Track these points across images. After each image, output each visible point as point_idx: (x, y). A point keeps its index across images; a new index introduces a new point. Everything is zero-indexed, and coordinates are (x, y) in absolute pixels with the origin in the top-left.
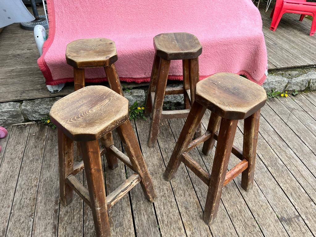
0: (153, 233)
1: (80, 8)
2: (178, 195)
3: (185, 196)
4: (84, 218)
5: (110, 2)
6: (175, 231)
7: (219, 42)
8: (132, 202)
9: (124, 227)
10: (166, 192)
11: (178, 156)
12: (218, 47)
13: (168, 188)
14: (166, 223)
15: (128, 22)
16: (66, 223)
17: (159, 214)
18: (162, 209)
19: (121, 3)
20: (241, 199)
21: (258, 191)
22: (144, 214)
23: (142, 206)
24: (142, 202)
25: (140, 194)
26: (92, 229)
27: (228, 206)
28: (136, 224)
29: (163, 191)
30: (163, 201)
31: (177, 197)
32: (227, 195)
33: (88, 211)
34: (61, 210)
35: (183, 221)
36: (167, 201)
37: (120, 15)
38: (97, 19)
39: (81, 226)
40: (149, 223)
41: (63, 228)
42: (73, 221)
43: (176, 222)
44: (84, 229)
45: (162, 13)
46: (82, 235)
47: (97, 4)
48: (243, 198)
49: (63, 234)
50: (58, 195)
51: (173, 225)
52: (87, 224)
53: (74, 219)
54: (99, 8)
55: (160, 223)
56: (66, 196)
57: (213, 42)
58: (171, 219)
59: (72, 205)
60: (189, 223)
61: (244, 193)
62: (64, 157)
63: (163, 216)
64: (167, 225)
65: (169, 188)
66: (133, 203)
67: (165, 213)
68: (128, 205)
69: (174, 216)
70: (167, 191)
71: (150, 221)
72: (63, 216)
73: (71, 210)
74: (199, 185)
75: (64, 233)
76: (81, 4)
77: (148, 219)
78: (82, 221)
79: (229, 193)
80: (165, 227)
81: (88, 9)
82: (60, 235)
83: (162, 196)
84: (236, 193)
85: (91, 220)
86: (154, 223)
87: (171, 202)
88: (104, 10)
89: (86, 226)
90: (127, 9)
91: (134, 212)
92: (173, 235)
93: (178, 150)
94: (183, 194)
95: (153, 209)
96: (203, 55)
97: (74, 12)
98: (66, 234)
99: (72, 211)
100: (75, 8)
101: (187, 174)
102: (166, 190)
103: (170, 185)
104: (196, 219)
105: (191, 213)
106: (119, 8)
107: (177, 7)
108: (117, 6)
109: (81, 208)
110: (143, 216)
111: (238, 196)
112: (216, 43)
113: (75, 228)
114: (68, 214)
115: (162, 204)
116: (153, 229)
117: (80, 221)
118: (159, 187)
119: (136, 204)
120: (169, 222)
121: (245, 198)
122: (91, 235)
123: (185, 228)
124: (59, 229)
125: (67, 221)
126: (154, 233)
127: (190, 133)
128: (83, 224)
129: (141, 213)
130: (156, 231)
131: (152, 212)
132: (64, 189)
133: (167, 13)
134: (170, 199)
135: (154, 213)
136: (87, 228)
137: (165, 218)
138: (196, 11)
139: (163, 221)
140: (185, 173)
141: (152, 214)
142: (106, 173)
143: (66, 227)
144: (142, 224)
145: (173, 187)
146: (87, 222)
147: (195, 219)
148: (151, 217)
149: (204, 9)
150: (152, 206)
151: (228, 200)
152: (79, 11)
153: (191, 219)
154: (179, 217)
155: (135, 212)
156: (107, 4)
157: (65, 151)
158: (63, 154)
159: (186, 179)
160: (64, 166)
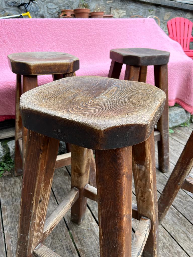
1: (9, 42)
2: (182, 241)
3: (190, 240)
5: (41, 36)
10: (164, 240)
11: (181, 183)
13: (164, 235)
19: (53, 38)
37: (52, 49)
45: (94, 48)
47: (27, 38)
54: (30, 42)
62: (36, 208)
70: (165, 238)
76: (9, 38)
81: (18, 42)
87: (179, 252)
88: (35, 43)
90: (59, 44)
93: (179, 174)
94: (186, 238)
100: (2, 42)
102: (163, 238)
103: (164, 229)
108: (48, 41)
134: (175, 249)
142: (71, 231)
145: (169, 231)
152: (7, 45)
156: (39, 38)
157: (39, 195)
158: (34, 204)
159: (178, 217)
160: (32, 229)
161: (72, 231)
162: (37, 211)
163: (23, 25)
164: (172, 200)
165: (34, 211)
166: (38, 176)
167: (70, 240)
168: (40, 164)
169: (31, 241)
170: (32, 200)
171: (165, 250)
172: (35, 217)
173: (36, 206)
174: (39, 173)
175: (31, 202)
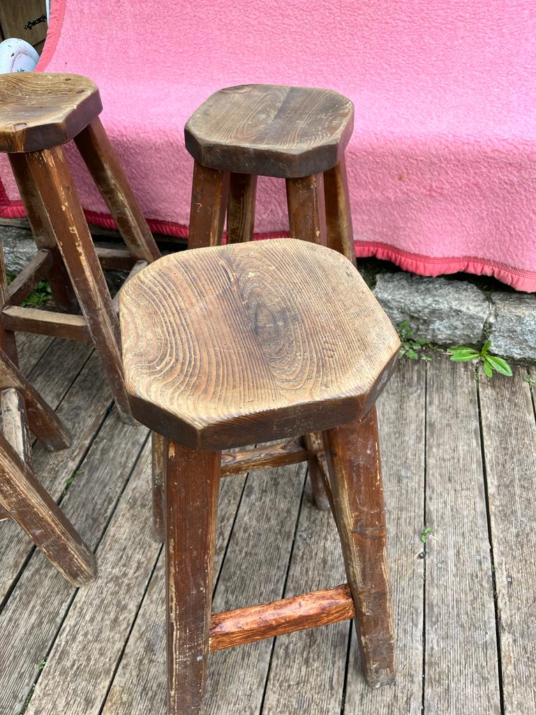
0: (16, 675)
2: (155, 597)
6: (72, 702)
7: (489, 150)
8: (32, 561)
10: (132, 572)
12: (484, 170)
13: (143, 563)
14: (69, 664)
15: (243, 54)
17: (68, 628)
18: (88, 618)
20: (332, 700)
21: (408, 702)
22: (34, 607)
23: (47, 582)
27: (275, 703)
29: (124, 566)
30: (104, 596)
31: (149, 602)
32: (296, 666)
35: (115, 682)
36: (115, 602)
37: (224, 31)
38: (161, 37)
40: (27, 640)
43: (94, 675)
45: (348, 37)
48: (344, 702)
51: (79, 680)
54: (174, 6)
55: (54, 656)
57: (466, 147)
58: (89, 659)
60: (125, 699)
61: (356, 687)
63: (74, 638)
64: (64, 672)
65: (147, 564)
66: (31, 564)
67: (86, 635)
68: (16, 565)
69: (101, 655)
70: (138, 568)
71: (32, 638)
74: (233, 593)
77: (33, 628)
79: (307, 662)
80: (57, 673)
81: (147, 6)
83: (112, 579)
84: (328, 673)
86: (38, 647)
87: (125, 607)
88: (185, 12)
90: (248, 17)
91: (15, 592)
92: (60, 708)
95: (65, 606)
96: (424, 187)
97: (110, 13)
101: (226, 542)
103: (156, 556)
104: (152, 699)
105: (153, 670)
106: (228, 12)
107: (401, 24)
108: (222, 5)
110: (27, 615)
111: (332, 688)
112: (476, 153)
115: (97, 602)
116: (24, 665)
118: (125, 549)
119: (37, 571)
120: (76, 667)
121: (347, 706)
123: (105, 708)
126: (21, 676)
129: (29, 602)
130: (27, 675)
131: (58, 614)
133: (364, 37)
134: (127, 597)
135: (59, 620)
137: (75, 648)
138: (461, 41)
139: (64, 653)
140: (221, 538)
141: (52, 621)
144: (9, 635)
147: (150, 694)
148: (45, 627)
149: (490, 38)
150: (68, 594)
151: (289, 686)
152: (121, 12)
153: (140, 689)
154: (110, 665)
155: (17, 592)
171: (110, 585)
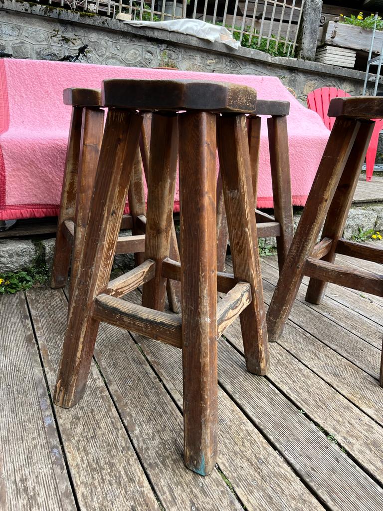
0: (297, 424)
3: (319, 359)
4: (125, 422)
6: (341, 414)
8: (221, 381)
9: (229, 423)
10: (280, 357)
11: (301, 264)
13: (280, 352)
14: (313, 402)
16: (81, 438)
17: (289, 391)
18: (290, 382)
22: (256, 396)
23: (245, 384)
24: (241, 379)
25: (229, 367)
26: (153, 438)
28: (252, 415)
29: (273, 358)
30: (284, 371)
31: (306, 362)
33: (128, 410)
34: (60, 416)
35: (345, 394)
36: (292, 371)
39: (122, 437)
41: (79, 449)
42: (99, 432)
43: (332, 398)
44: (135, 441)
46: (135, 454)
49: (82, 461)
50: (42, 390)
51: (329, 404)
52: (137, 431)
53: (99, 427)
55: (302, 404)
56: (79, 364)
58: (319, 395)
59: (83, 403)
60: (359, 397)
62: (106, 223)
63: (299, 393)
64: (317, 406)
65: (282, 351)
66: (224, 382)
67: (301, 388)
69: (321, 390)
70: (281, 355)
71: (277, 406)
72: (68, 426)
73: (86, 412)
75: (85, 459)
77: (271, 403)
78: (122, 427)
80: (315, 409)
82: (74, 465)
83: (276, 364)
85: (142, 423)
86: (288, 407)
87: (300, 370)
89: (137, 437)
91: (235, 396)
93: (297, 252)
95: (271, 385)
97: (43, 98)
98: (91, 461)
99: (90, 414)
101: (301, 329)
102: (278, 355)
103: (281, 347)
104: (367, 389)
105: (351, 381)
109: (109, 406)
110: (258, 401)
113: (109, 445)
114: (82, 421)
115: (284, 375)
116: (293, 418)
117: (115, 429)
119: (232, 383)
120: (318, 401)
122: (157, 452)
123: (357, 405)
124: (68, 454)
125: (84, 435)
126: (300, 423)
127: (326, 200)
128: (126, 433)
129: (251, 396)
130: (303, 420)
131: (273, 390)
132: (82, 340)
134: (295, 366)
135: (278, 392)
136: (141, 439)
137: (305, 395)
139: (305, 401)
140: (297, 329)
141: (275, 394)
143: (84, 447)
144: (264, 414)
145: (288, 349)
146: (137, 428)
148: (277, 398)
150: (265, 381)
152: (50, 98)
153: (358, 389)
154: (331, 390)
155: (237, 396)
157: (112, 203)
158: (106, 215)
159: (304, 337)
160: (99, 256)
161: (142, 343)
162: (108, 226)
163: (76, 71)
164: (290, 294)
165: (104, 226)
166: (114, 174)
167: (138, 352)
168: (117, 158)
169: (96, 275)
170: (103, 210)
172: (105, 236)
173: (107, 218)
174: (114, 171)
175: (101, 213)
